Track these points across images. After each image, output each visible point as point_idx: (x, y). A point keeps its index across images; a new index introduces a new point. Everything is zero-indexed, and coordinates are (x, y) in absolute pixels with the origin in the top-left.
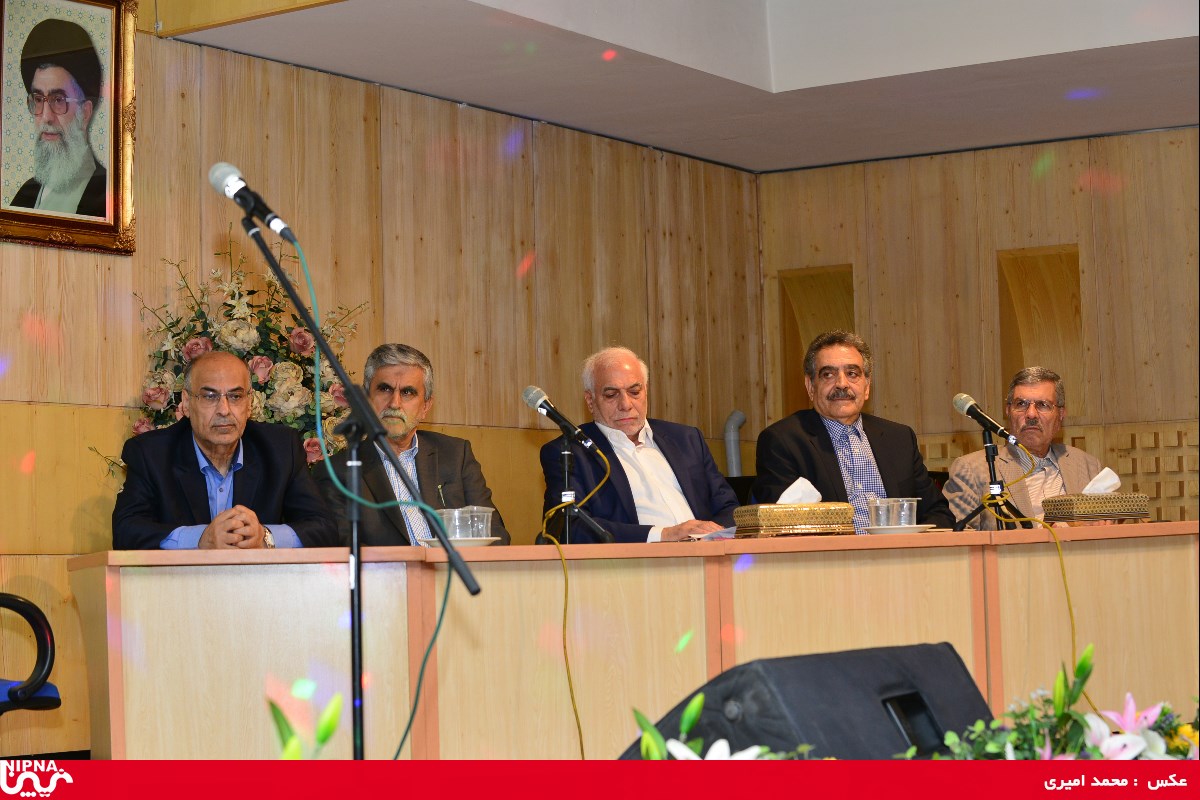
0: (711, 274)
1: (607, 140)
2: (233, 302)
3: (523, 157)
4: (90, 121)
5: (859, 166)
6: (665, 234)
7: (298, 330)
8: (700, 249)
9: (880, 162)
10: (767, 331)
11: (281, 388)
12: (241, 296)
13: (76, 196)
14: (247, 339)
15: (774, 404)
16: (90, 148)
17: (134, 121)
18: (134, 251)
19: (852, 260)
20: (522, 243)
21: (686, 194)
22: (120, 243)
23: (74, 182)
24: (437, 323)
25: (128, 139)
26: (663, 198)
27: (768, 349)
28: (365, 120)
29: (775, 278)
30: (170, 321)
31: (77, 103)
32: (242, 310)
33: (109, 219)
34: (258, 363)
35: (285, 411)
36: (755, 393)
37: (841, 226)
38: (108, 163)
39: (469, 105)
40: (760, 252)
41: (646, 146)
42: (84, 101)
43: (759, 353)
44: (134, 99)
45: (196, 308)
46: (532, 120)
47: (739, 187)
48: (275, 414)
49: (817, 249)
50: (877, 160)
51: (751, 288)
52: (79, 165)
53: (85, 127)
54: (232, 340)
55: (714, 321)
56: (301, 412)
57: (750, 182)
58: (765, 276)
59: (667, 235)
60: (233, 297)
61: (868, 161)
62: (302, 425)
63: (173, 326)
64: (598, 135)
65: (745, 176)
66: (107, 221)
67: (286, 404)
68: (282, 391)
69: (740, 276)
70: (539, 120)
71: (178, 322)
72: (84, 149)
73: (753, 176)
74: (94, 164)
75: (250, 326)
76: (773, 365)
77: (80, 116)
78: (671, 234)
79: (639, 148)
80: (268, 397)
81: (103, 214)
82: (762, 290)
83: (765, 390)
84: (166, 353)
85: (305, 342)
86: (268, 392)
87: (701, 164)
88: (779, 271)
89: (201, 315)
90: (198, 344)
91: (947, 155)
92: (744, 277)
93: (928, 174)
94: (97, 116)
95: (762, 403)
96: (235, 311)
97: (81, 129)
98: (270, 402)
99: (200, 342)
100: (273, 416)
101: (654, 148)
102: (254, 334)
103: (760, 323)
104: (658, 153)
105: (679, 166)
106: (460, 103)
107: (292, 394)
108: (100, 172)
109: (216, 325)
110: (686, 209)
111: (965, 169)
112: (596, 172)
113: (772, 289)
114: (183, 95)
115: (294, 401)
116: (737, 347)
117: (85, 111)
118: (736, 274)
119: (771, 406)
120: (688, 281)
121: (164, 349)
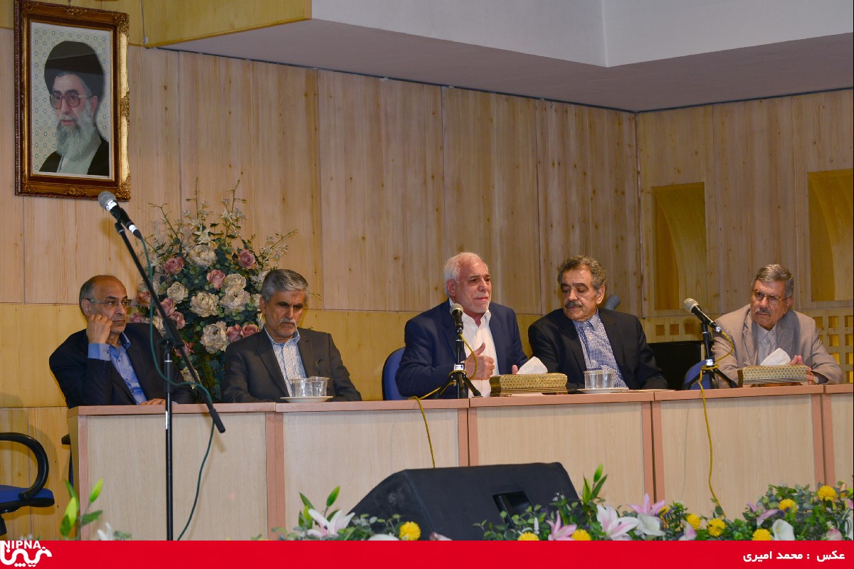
0: (594, 192)
1: (504, 96)
2: (198, 233)
3: (433, 114)
4: (96, 110)
5: (709, 108)
6: (553, 164)
7: (244, 251)
8: (585, 174)
9: (725, 104)
10: (642, 233)
11: (229, 292)
12: (204, 228)
13: (87, 162)
14: (207, 258)
15: (649, 288)
16: (97, 129)
17: (128, 109)
18: (130, 198)
19: (704, 180)
20: (433, 177)
21: (572, 132)
22: (119, 193)
23: (85, 153)
24: (364, 238)
25: (124, 122)
26: (553, 137)
27: (644, 247)
28: (306, 95)
29: (649, 193)
30: (157, 245)
31: (87, 98)
32: (204, 238)
33: (112, 177)
34: (214, 276)
35: (232, 308)
36: (633, 281)
37: (696, 153)
38: (110, 138)
39: (390, 78)
40: (638, 173)
41: (539, 99)
42: (91, 97)
43: (637, 250)
44: (128, 93)
45: (174, 236)
46: (441, 85)
47: (620, 124)
48: (225, 310)
49: (679, 171)
50: (723, 103)
51: (629, 200)
52: (89, 141)
53: (93, 114)
54: (197, 259)
55: (596, 227)
56: (242, 309)
57: (630, 119)
58: (642, 191)
59: (556, 164)
60: (198, 229)
61: (715, 103)
62: (243, 318)
63: (160, 249)
64: (498, 93)
65: (625, 116)
66: (110, 179)
67: (231, 304)
68: (230, 294)
69: (620, 193)
70: (448, 86)
71: (163, 245)
72: (92, 129)
73: (633, 115)
74: (100, 140)
75: (209, 249)
76: (648, 259)
77: (88, 107)
78: (559, 164)
79: (532, 100)
80: (220, 299)
81: (107, 174)
82: (639, 201)
83: (642, 278)
84: (154, 267)
85: (249, 260)
86: (221, 295)
87: (586, 109)
88: (652, 188)
89: (177, 241)
90: (174, 262)
91: (771, 99)
92: (623, 193)
93: (759, 114)
94: (102, 107)
95: (640, 287)
96: (200, 239)
97: (90, 116)
98: (221, 302)
99: (176, 260)
100: (223, 311)
101: (546, 100)
102: (212, 255)
103: (638, 227)
104: (549, 103)
105: (566, 112)
106: (383, 77)
107: (236, 296)
108: (104, 144)
109: (187, 248)
110: (573, 144)
111: (785, 110)
112: (495, 121)
113: (647, 202)
114: (165, 88)
115: (237, 302)
116: (617, 247)
117: (92, 104)
118: (616, 191)
119: (646, 289)
120: (574, 198)
121: (152, 265)
